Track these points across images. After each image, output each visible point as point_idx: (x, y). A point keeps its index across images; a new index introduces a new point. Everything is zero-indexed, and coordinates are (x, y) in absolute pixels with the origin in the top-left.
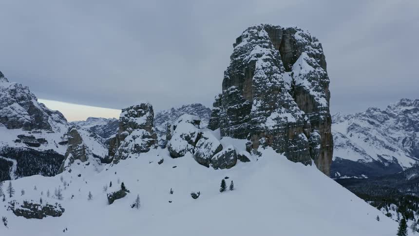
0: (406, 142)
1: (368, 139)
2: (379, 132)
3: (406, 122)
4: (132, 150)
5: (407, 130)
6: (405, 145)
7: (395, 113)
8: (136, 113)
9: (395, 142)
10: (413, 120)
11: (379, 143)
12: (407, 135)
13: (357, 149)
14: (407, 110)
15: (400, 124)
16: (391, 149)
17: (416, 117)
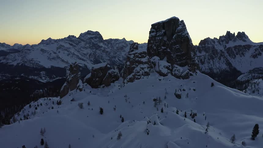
0: (91, 56)
1: (69, 54)
2: (76, 50)
3: (90, 44)
4: (142, 75)
5: (91, 49)
6: (90, 57)
7: (84, 39)
8: (140, 56)
9: (85, 56)
10: (94, 43)
11: (76, 57)
12: (91, 52)
13: (63, 60)
14: (91, 37)
15: (88, 45)
16: (83, 60)
17: (97, 41)
